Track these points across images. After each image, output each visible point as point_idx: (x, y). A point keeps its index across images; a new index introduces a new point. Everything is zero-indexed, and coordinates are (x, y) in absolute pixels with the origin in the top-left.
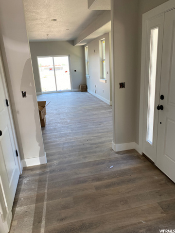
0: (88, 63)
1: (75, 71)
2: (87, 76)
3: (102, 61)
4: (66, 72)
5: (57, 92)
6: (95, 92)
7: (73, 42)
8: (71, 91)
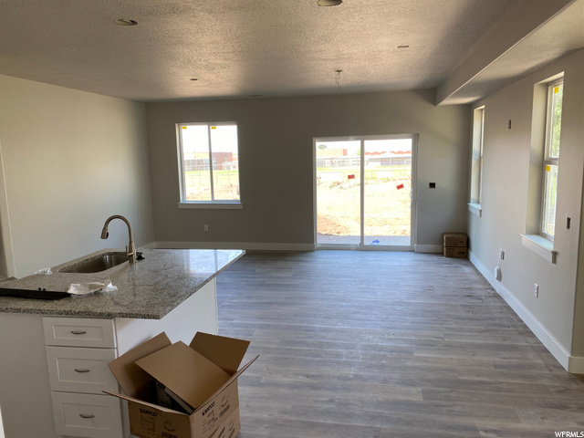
0: (480, 161)
1: (432, 185)
2: (474, 206)
3: (542, 164)
4: (400, 187)
5: (362, 248)
6: (499, 278)
7: (431, 92)
8: (411, 250)
